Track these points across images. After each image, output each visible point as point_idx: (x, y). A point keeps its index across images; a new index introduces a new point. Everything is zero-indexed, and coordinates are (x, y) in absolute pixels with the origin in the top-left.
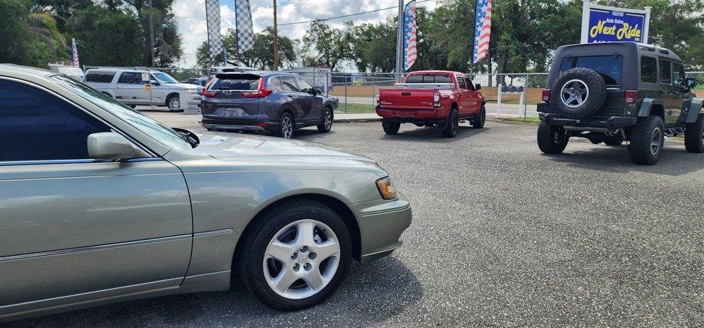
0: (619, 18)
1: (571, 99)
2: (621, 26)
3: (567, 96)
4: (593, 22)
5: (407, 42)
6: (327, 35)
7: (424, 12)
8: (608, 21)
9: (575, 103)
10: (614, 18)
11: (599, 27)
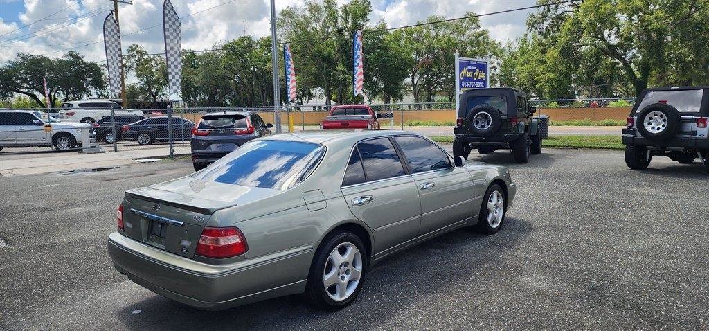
0: (474, 65)
1: (480, 125)
2: (474, 71)
3: (477, 123)
4: (461, 70)
5: (289, 76)
6: (147, 61)
7: (250, 42)
8: (470, 68)
9: (484, 127)
10: (471, 65)
11: (464, 72)
